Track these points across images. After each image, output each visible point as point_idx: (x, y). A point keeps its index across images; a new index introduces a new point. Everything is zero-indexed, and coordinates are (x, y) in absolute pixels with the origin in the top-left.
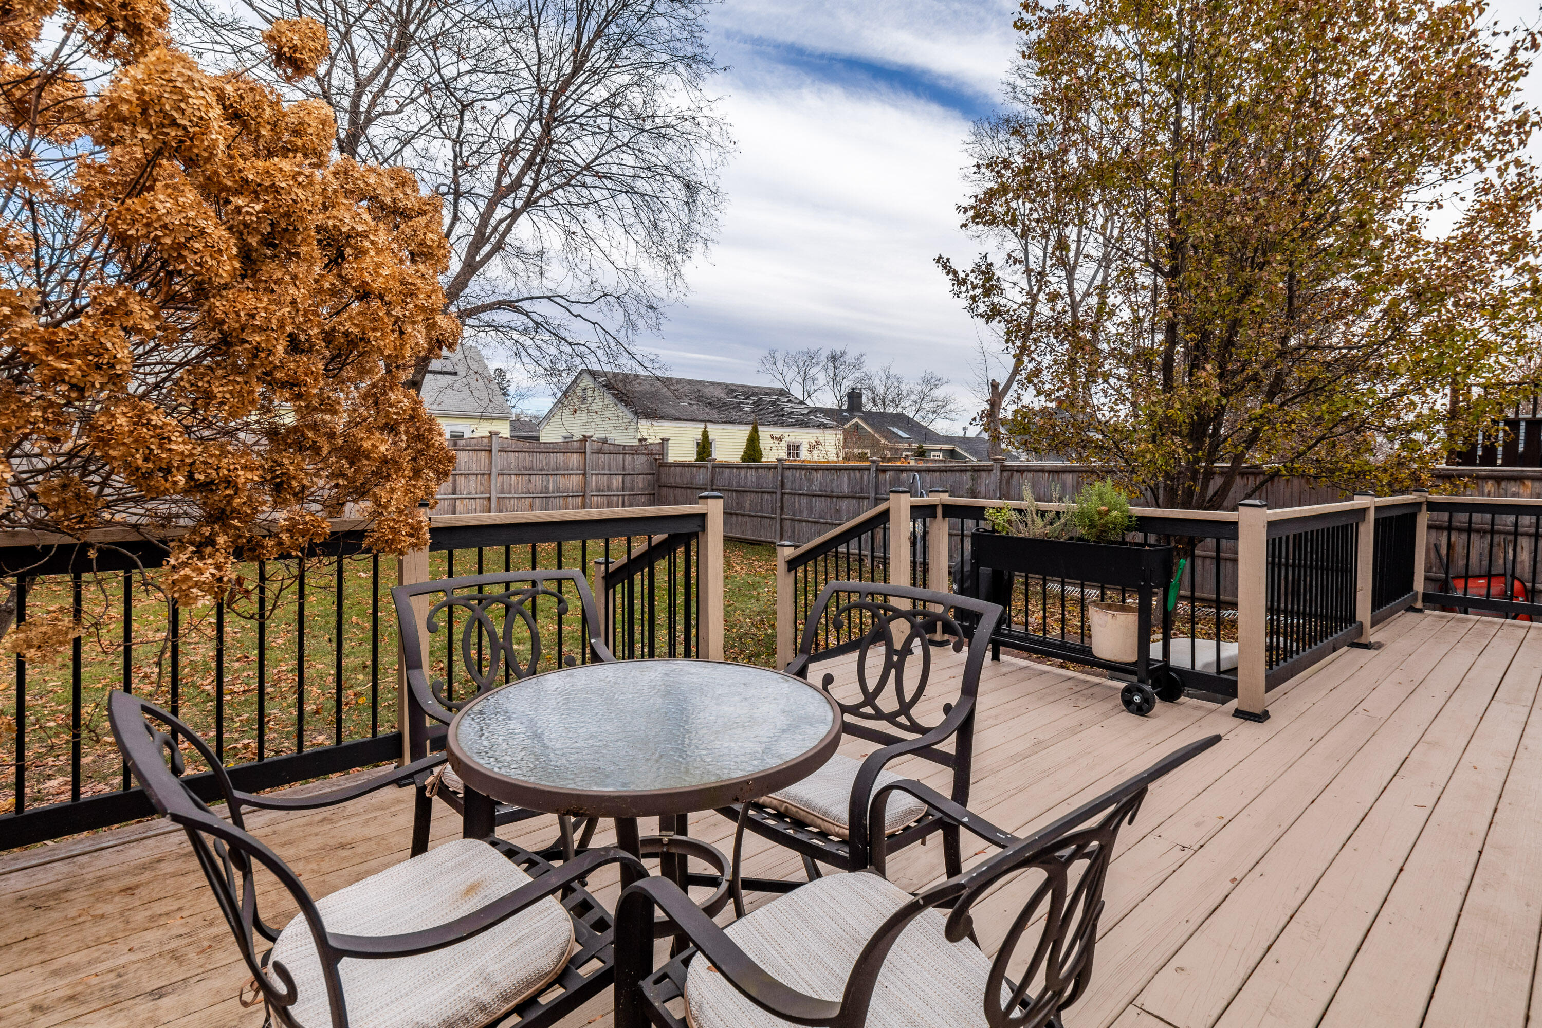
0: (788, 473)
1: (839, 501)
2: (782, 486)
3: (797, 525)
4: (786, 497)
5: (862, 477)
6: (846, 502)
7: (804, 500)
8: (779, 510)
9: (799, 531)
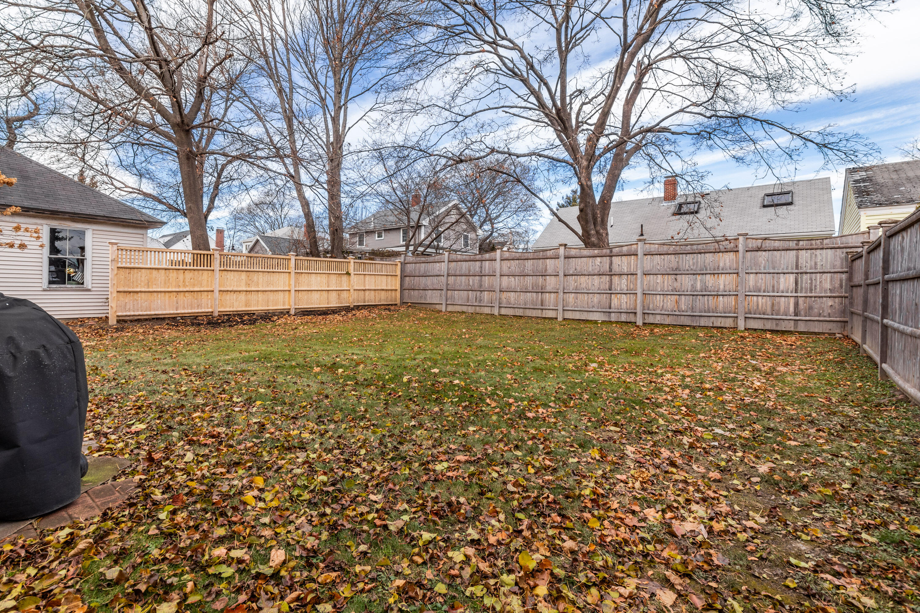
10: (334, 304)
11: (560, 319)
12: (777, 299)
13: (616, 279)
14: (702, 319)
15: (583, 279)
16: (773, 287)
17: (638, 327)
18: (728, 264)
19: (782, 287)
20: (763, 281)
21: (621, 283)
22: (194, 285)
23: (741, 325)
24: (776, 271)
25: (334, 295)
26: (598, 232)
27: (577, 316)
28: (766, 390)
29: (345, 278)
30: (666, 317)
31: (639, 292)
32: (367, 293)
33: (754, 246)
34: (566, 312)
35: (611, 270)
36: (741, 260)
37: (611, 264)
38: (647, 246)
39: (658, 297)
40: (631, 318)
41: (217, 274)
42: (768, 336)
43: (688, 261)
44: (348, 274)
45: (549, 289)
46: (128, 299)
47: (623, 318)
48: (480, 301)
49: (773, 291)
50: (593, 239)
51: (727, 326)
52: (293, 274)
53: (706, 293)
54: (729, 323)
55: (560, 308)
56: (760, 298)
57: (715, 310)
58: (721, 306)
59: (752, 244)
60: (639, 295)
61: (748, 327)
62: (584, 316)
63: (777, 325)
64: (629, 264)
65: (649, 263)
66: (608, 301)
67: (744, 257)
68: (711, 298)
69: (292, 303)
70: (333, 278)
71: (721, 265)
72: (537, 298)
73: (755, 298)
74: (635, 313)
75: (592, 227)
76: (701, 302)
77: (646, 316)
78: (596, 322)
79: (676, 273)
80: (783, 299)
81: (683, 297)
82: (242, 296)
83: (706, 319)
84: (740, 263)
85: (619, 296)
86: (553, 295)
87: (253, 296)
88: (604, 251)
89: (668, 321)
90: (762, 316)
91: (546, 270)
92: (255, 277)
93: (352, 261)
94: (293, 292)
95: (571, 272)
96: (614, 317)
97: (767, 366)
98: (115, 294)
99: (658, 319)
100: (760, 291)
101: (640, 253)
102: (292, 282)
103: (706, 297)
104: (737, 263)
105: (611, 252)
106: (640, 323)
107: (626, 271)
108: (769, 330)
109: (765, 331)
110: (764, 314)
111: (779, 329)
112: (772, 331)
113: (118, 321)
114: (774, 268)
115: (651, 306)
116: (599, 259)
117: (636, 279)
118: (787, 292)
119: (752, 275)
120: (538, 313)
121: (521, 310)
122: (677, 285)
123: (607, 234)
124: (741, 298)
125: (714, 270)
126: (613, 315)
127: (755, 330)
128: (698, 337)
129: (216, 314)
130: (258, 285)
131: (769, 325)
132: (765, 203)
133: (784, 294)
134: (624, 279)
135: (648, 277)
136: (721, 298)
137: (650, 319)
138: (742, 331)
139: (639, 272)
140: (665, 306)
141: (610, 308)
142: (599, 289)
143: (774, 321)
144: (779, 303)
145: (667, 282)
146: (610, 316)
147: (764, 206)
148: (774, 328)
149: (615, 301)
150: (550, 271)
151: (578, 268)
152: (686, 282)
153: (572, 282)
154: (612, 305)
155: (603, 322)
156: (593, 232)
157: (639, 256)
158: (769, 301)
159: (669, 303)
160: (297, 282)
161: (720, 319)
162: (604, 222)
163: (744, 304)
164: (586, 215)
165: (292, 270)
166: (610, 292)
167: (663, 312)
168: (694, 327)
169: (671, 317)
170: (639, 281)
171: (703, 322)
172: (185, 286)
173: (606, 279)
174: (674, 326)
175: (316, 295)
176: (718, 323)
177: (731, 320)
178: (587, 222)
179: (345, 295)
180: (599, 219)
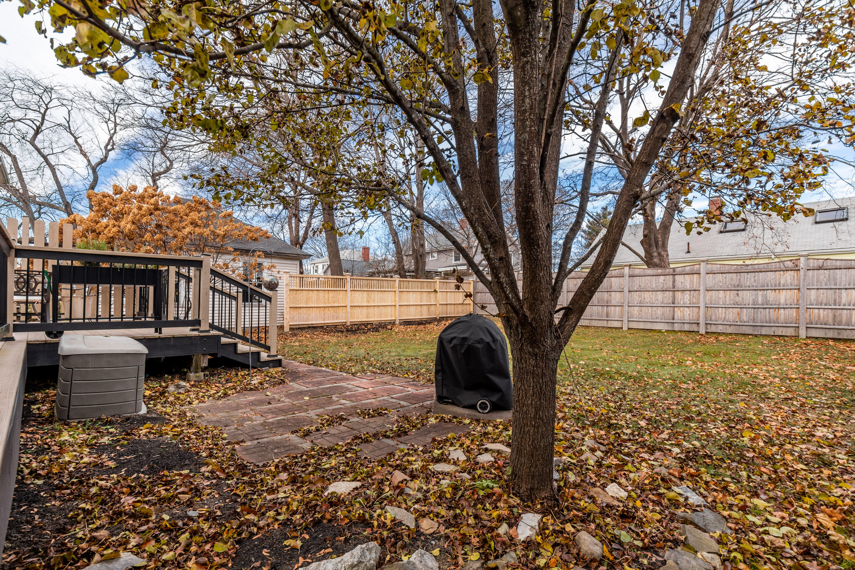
10: (425, 316)
11: (625, 328)
12: (839, 312)
13: (679, 295)
14: (764, 328)
15: (647, 295)
16: (835, 301)
17: (702, 335)
18: (789, 281)
19: (843, 301)
20: (824, 296)
21: (683, 298)
22: (334, 302)
23: (803, 333)
24: (838, 287)
25: (425, 308)
26: (659, 254)
27: (642, 326)
28: (841, 380)
29: (433, 295)
30: (728, 327)
31: (702, 305)
32: (449, 306)
33: (816, 265)
34: (630, 323)
35: (674, 287)
36: (802, 278)
37: (674, 282)
38: (709, 266)
39: (720, 309)
40: (694, 328)
41: (349, 293)
42: (831, 343)
43: (748, 279)
44: (435, 291)
45: (613, 303)
46: (295, 312)
47: (686, 327)
49: (835, 305)
50: (655, 260)
51: (788, 334)
52: (397, 292)
53: (766, 306)
54: (790, 332)
55: (625, 319)
56: (821, 311)
57: (777, 321)
58: (782, 318)
59: (812, 263)
60: (702, 309)
61: (809, 335)
62: (648, 326)
63: (839, 334)
64: (692, 282)
65: (711, 281)
66: (672, 313)
67: (805, 275)
68: (772, 310)
69: (397, 315)
70: (425, 294)
71: (782, 282)
72: (603, 311)
73: (816, 311)
74: (698, 324)
75: (655, 249)
76: (762, 315)
77: (709, 326)
78: (660, 331)
79: (737, 289)
80: (845, 311)
81: (745, 310)
82: (365, 310)
83: (767, 328)
84: (802, 280)
85: (682, 309)
86: (618, 308)
87: (371, 310)
88: (668, 270)
89: (729, 330)
90: (824, 326)
91: (611, 287)
92: (372, 295)
93: (438, 281)
94: (397, 306)
95: (635, 289)
96: (677, 327)
97: (837, 366)
98: (288, 309)
99: (720, 329)
100: (821, 304)
101: (702, 272)
102: (397, 299)
103: (767, 310)
104: (799, 280)
105: (674, 271)
106: (702, 331)
107: (688, 288)
108: (830, 339)
109: (827, 339)
110: (825, 324)
111: (840, 337)
112: (834, 339)
113: (290, 329)
114: (836, 285)
115: (713, 318)
116: (662, 278)
117: (699, 295)
118: (849, 305)
119: (813, 291)
120: (604, 324)
121: (588, 321)
122: (739, 299)
123: (667, 255)
124: (802, 311)
125: (775, 286)
126: (676, 325)
127: (817, 338)
128: (762, 344)
129: (348, 324)
130: (374, 302)
131: (830, 334)
132: (818, 220)
133: (846, 307)
134: (687, 295)
135: (710, 293)
136: (782, 310)
137: (713, 329)
138: (804, 339)
139: (702, 288)
140: (727, 317)
141: (673, 319)
142: (662, 303)
143: (836, 331)
144: (841, 315)
145: (729, 297)
146: (673, 326)
147: (817, 223)
148: (836, 336)
149: (678, 313)
150: (614, 288)
151: (642, 285)
152: (747, 297)
153: (636, 297)
154: (676, 317)
155: (667, 331)
156: (655, 254)
157: (702, 275)
158: (830, 313)
159: (731, 315)
160: (400, 299)
161: (781, 329)
162: (664, 246)
163: (804, 316)
164: (650, 240)
165: (397, 289)
166: (673, 305)
167: (725, 323)
168: (756, 336)
169: (732, 327)
170: (702, 296)
171: (764, 331)
172: (329, 303)
173: (670, 294)
174: (736, 334)
175: (413, 309)
176: (779, 332)
177: (792, 330)
178: (650, 246)
179: (433, 308)
180: (660, 243)
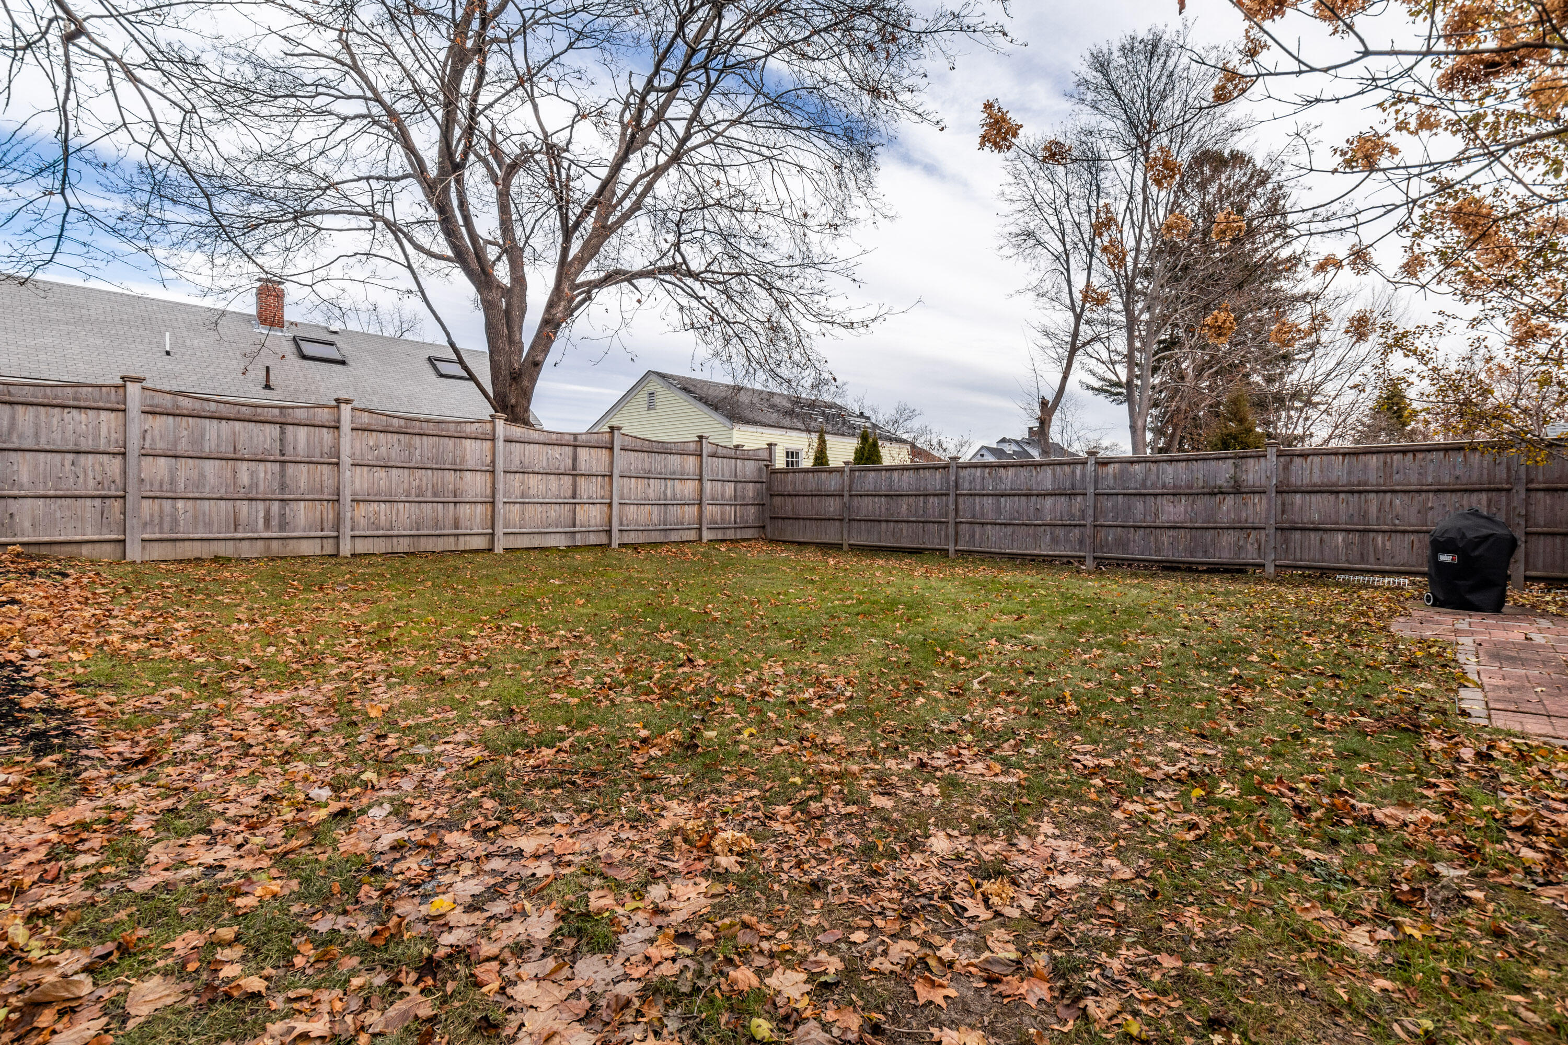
0: (962, 473)
1: (1040, 499)
2: (957, 486)
3: (978, 529)
4: (961, 499)
5: (1073, 472)
6: (1049, 501)
7: (990, 500)
8: (952, 514)
9: (981, 536)
11: (499, 549)
13: (581, 481)
15: (533, 480)
21: (588, 489)
27: (526, 542)
34: (507, 539)
35: (574, 468)
37: (575, 459)
40: (604, 539)
47: (592, 539)
48: (282, 526)
51: (691, 538)
55: (498, 533)
60: (615, 507)
62: (537, 542)
66: (572, 515)
74: (609, 531)
77: (625, 534)
78: (555, 549)
81: (656, 507)
85: (586, 507)
95: (514, 468)
96: (579, 540)
105: (575, 440)
106: (615, 543)
107: (594, 471)
115: (631, 520)
116: (557, 449)
121: (407, 541)
122: (650, 491)
126: (578, 536)
134: (593, 482)
137: (630, 538)
138: (705, 545)
139: (615, 474)
140: (639, 520)
141: (574, 526)
142: (557, 496)
145: (641, 488)
146: (574, 538)
149: (582, 514)
154: (577, 521)
155: (566, 548)
159: (643, 515)
161: (682, 532)
166: (574, 500)
173: (567, 480)
177: (696, 532)
